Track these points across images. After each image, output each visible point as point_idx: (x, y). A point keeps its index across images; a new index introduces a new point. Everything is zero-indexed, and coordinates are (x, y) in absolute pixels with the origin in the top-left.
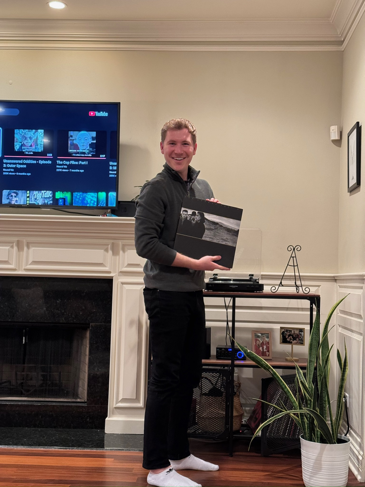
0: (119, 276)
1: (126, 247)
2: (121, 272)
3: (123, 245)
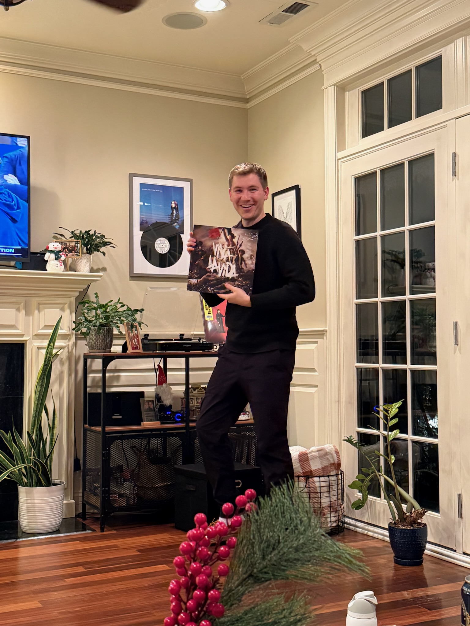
0: (32, 339)
1: (41, 306)
2: (36, 335)
3: (38, 303)
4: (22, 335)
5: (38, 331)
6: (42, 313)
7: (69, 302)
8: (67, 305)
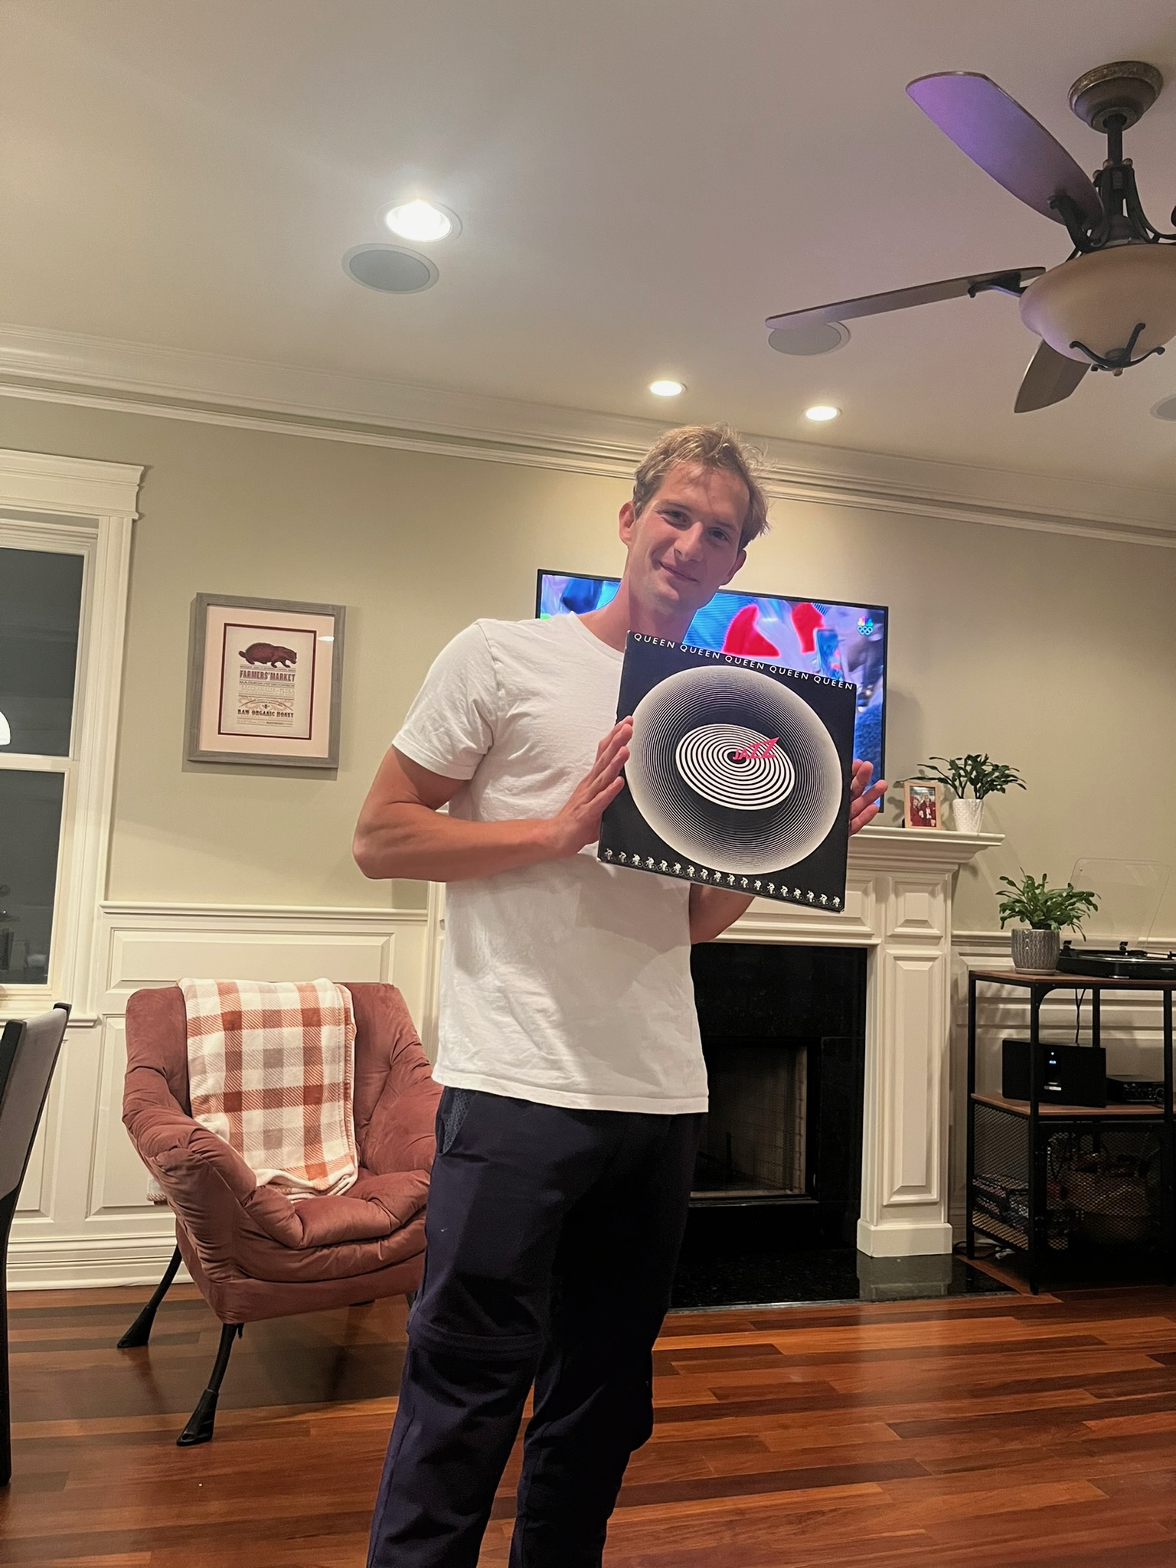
0: (885, 943)
1: (901, 887)
2: (892, 936)
3: (896, 882)
4: (869, 936)
5: (896, 930)
6: (901, 899)
7: (942, 882)
8: (939, 886)
